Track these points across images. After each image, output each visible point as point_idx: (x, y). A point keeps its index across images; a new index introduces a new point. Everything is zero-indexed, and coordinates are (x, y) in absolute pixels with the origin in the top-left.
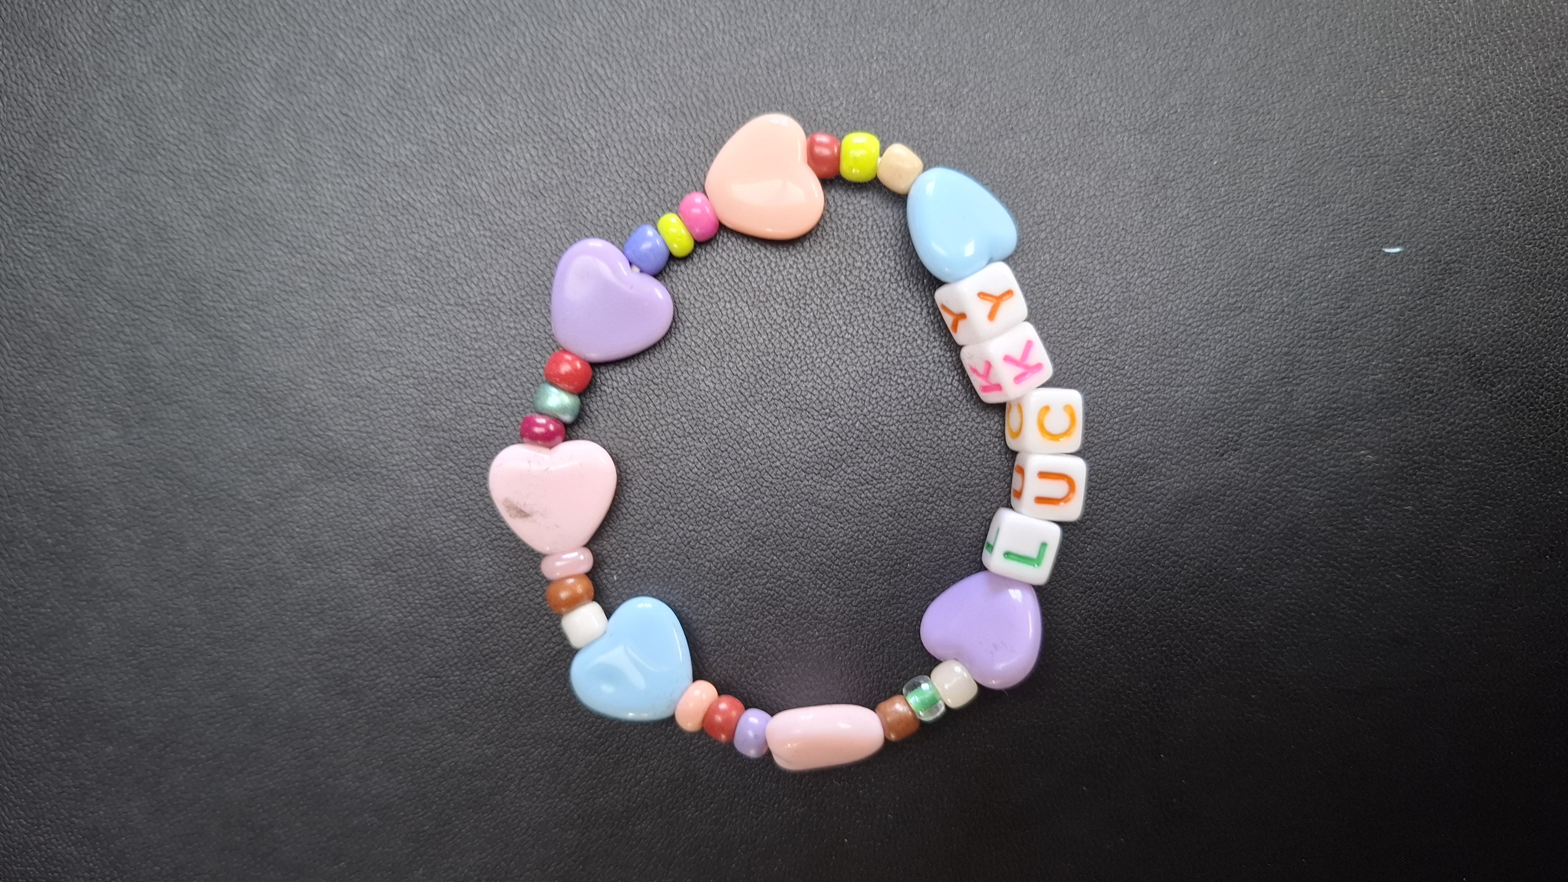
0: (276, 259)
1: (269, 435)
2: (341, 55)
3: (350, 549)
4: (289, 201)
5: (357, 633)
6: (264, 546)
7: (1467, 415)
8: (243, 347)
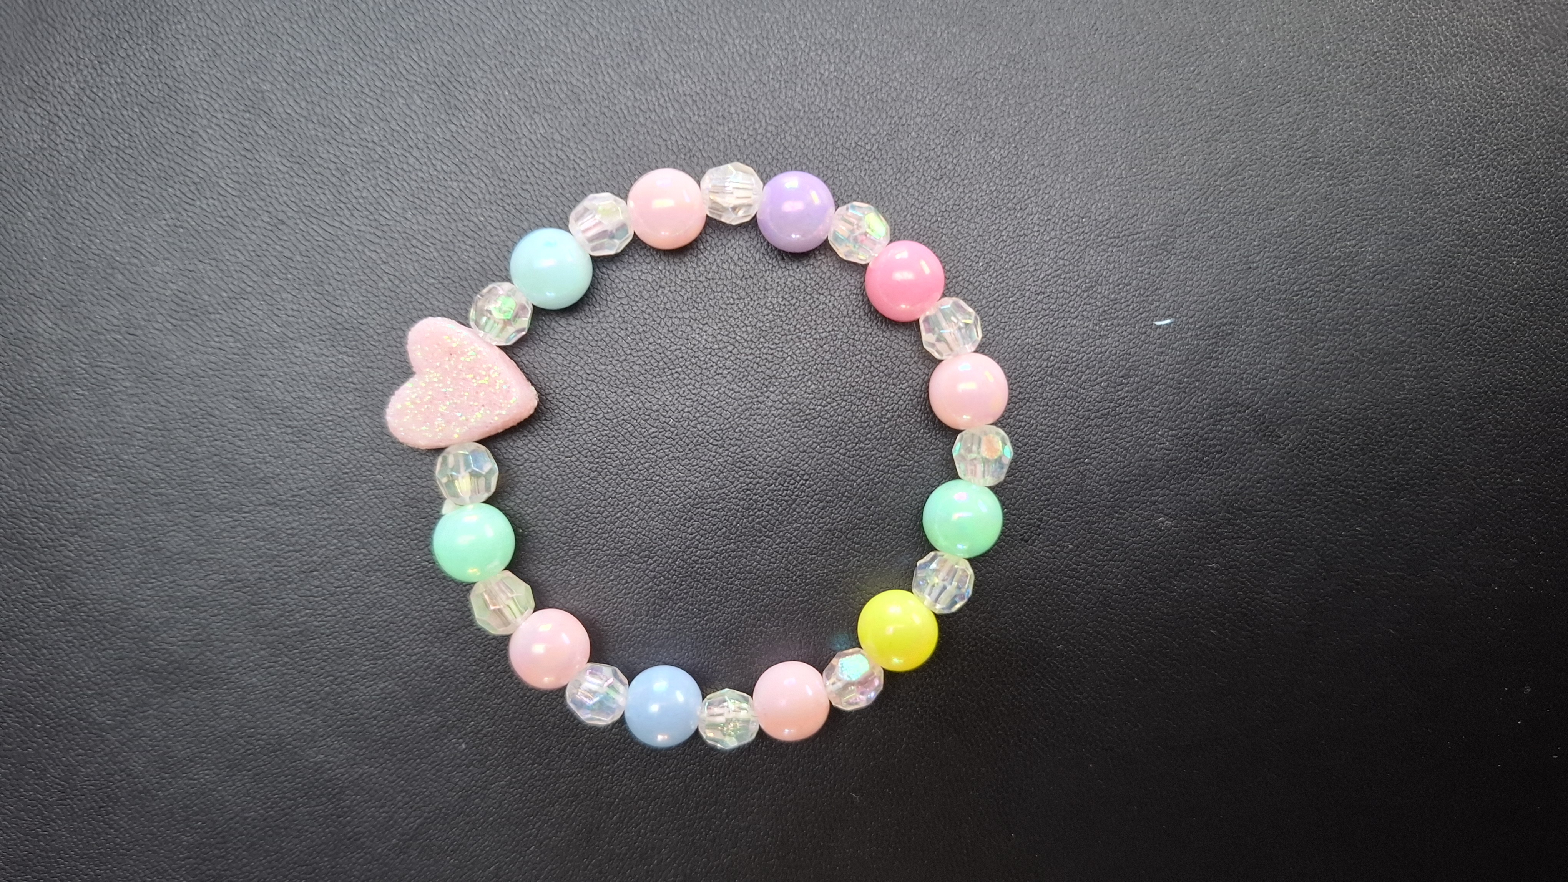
0: (87, 485)
1: (108, 656)
2: (120, 277)
3: (204, 755)
4: (91, 426)
5: (223, 834)
6: (121, 763)
7: (1258, 468)
8: (69, 574)
